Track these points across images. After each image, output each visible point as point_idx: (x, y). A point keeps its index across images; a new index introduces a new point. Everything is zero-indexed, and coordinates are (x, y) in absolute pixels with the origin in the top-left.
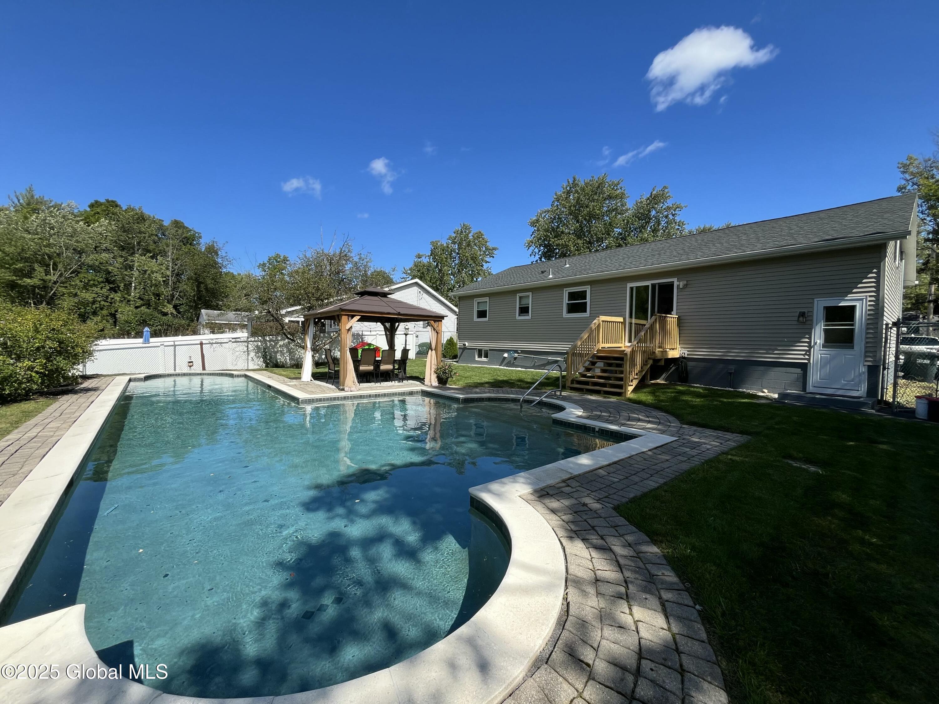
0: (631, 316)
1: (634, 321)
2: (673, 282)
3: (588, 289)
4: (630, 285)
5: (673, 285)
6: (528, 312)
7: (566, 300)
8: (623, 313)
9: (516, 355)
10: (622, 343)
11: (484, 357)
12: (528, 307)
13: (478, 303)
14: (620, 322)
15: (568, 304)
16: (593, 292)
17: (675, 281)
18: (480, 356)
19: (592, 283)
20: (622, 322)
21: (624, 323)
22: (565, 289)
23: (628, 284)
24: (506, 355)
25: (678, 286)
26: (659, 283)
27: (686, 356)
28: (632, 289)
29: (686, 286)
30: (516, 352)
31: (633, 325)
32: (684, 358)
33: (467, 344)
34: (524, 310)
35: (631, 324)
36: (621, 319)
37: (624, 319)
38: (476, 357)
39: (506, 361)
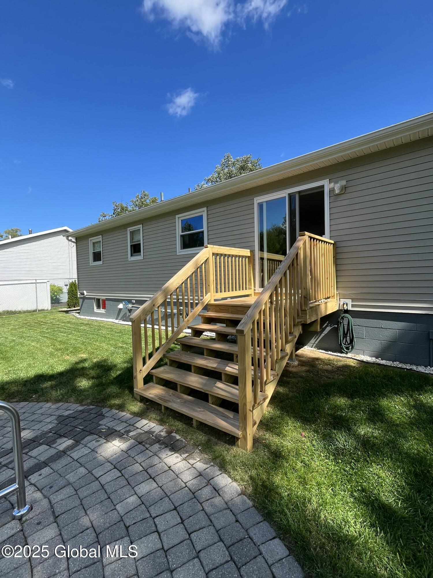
0: (262, 249)
1: (266, 255)
2: (323, 186)
3: (203, 212)
4: (258, 200)
5: (323, 192)
6: (140, 252)
7: (179, 232)
8: (250, 244)
9: (130, 306)
10: (250, 289)
11: (102, 309)
12: (140, 244)
13: (94, 243)
14: (246, 257)
15: (181, 236)
16: (210, 216)
17: (327, 185)
18: (98, 307)
19: (207, 203)
20: (249, 257)
21: (251, 259)
22: (177, 216)
23: (255, 199)
24: (121, 306)
25: (332, 191)
26: (299, 192)
27: (350, 308)
28: (261, 206)
29: (344, 189)
30: (130, 301)
31: (265, 262)
32: (347, 311)
33: (85, 292)
34: (136, 249)
35: (262, 259)
36: (247, 252)
37: (252, 252)
38: (95, 308)
39: (121, 314)
